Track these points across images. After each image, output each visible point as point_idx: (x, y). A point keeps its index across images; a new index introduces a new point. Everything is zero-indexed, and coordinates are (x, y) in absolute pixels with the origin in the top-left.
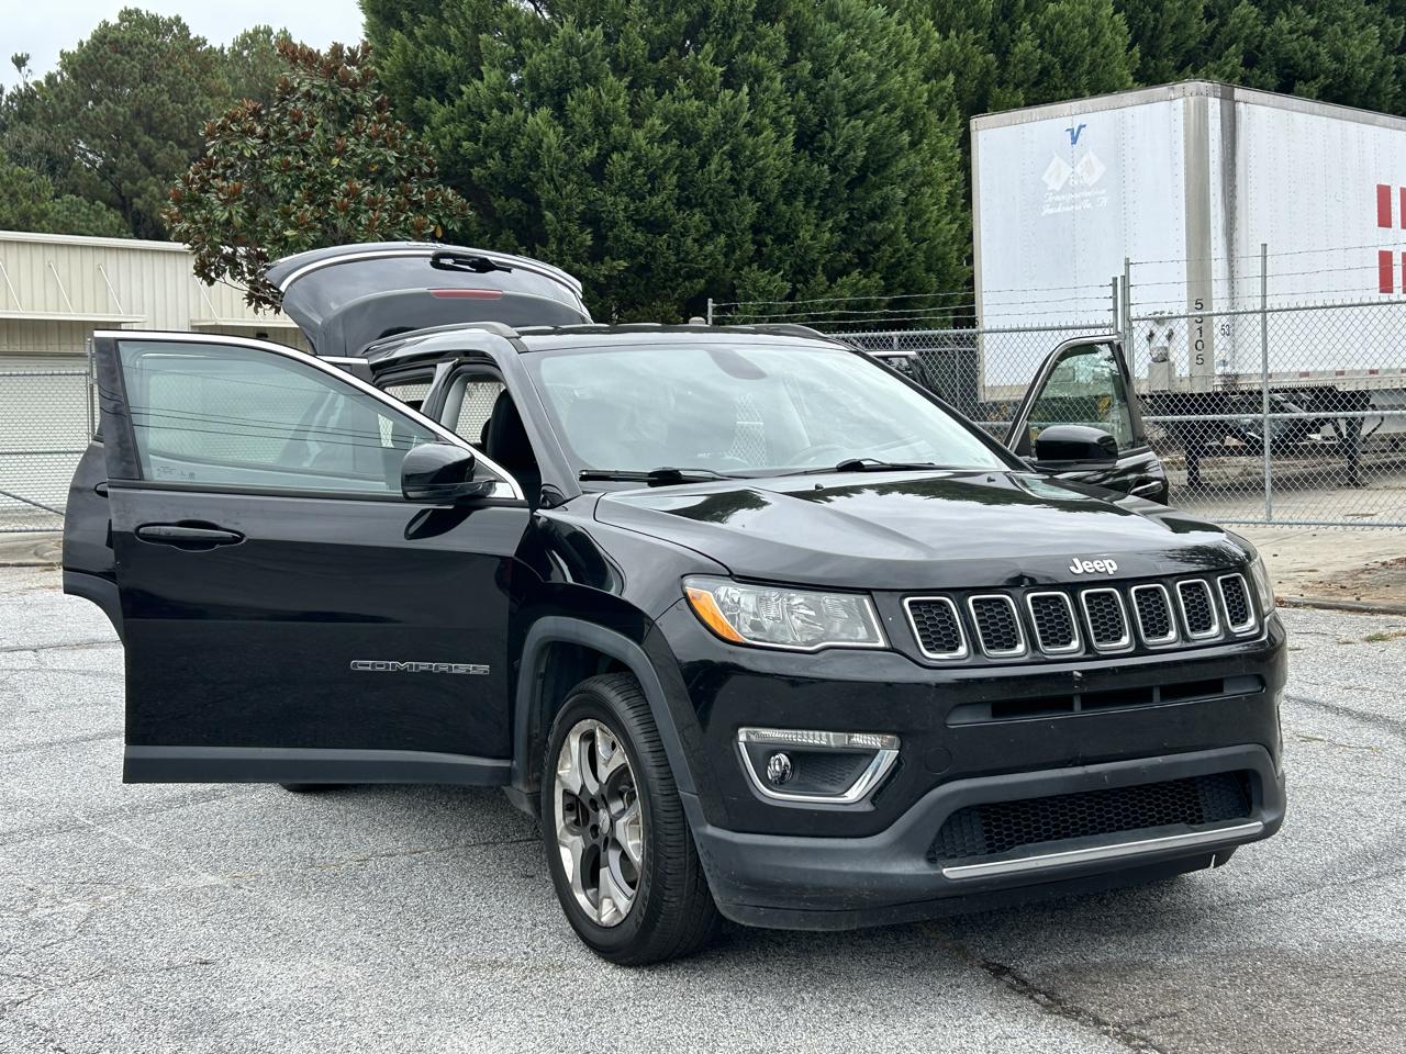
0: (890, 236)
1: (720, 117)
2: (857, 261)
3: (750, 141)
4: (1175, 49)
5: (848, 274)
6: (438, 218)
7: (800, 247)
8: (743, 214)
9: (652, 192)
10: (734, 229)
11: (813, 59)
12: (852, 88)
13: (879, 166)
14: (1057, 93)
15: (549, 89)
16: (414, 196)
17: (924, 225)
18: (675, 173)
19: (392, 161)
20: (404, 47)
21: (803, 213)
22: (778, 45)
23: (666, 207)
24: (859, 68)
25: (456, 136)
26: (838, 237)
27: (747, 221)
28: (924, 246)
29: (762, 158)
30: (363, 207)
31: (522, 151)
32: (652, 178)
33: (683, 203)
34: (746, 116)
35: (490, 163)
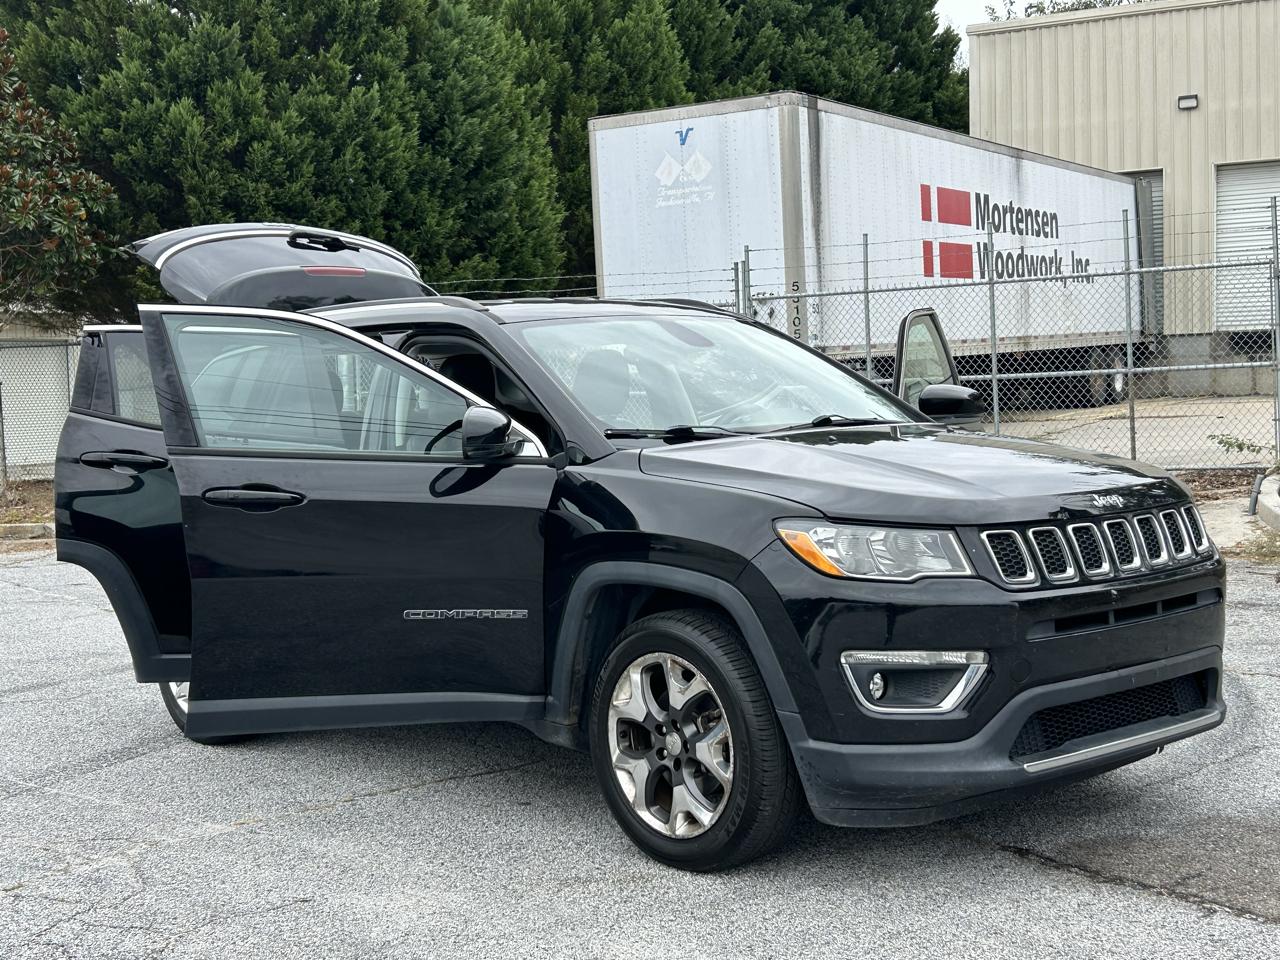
0: (505, 224)
1: (353, 111)
2: (474, 246)
3: (381, 134)
4: (714, 64)
5: (470, 259)
6: (83, 200)
7: (426, 232)
8: (375, 201)
9: (291, 179)
10: (367, 215)
11: (431, 61)
12: (467, 89)
13: (491, 160)
14: (625, 100)
15: (188, 81)
16: (59, 180)
17: (532, 215)
18: (311, 162)
19: (39, 146)
20: (36, 37)
21: (429, 201)
22: (400, 47)
23: (304, 193)
24: (473, 71)
25: (95, 123)
26: (459, 223)
27: (380, 207)
28: (535, 233)
29: (391, 150)
30: (14, 190)
31: (163, 138)
32: (290, 166)
33: (319, 190)
34: (377, 111)
35: (132, 149)
